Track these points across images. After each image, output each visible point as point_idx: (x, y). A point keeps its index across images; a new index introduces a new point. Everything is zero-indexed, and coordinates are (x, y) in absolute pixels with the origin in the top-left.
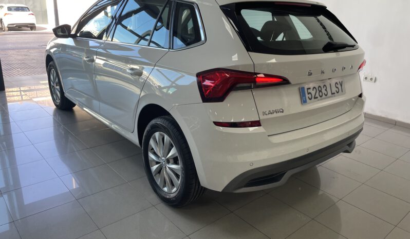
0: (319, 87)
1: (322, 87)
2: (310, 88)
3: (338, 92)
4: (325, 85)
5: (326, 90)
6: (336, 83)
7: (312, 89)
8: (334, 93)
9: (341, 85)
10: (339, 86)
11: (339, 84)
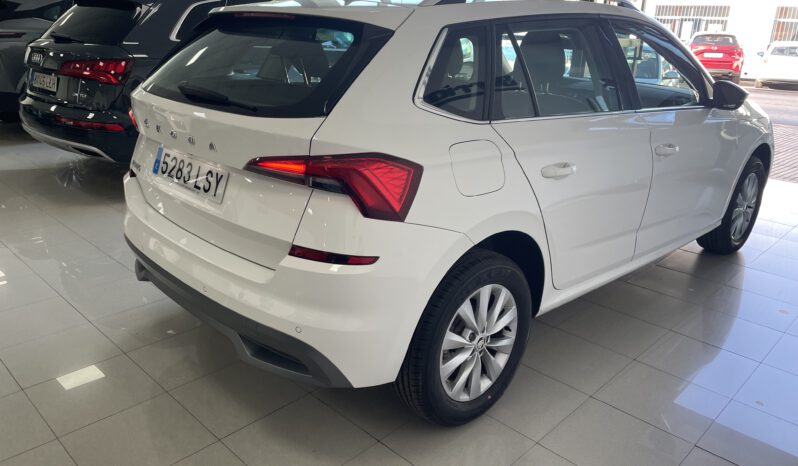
0: (182, 161)
1: (186, 165)
2: (169, 156)
3: (206, 191)
4: (190, 164)
5: (189, 173)
6: (210, 172)
7: (172, 157)
8: (199, 188)
9: (218, 183)
10: (213, 180)
11: (215, 175)
